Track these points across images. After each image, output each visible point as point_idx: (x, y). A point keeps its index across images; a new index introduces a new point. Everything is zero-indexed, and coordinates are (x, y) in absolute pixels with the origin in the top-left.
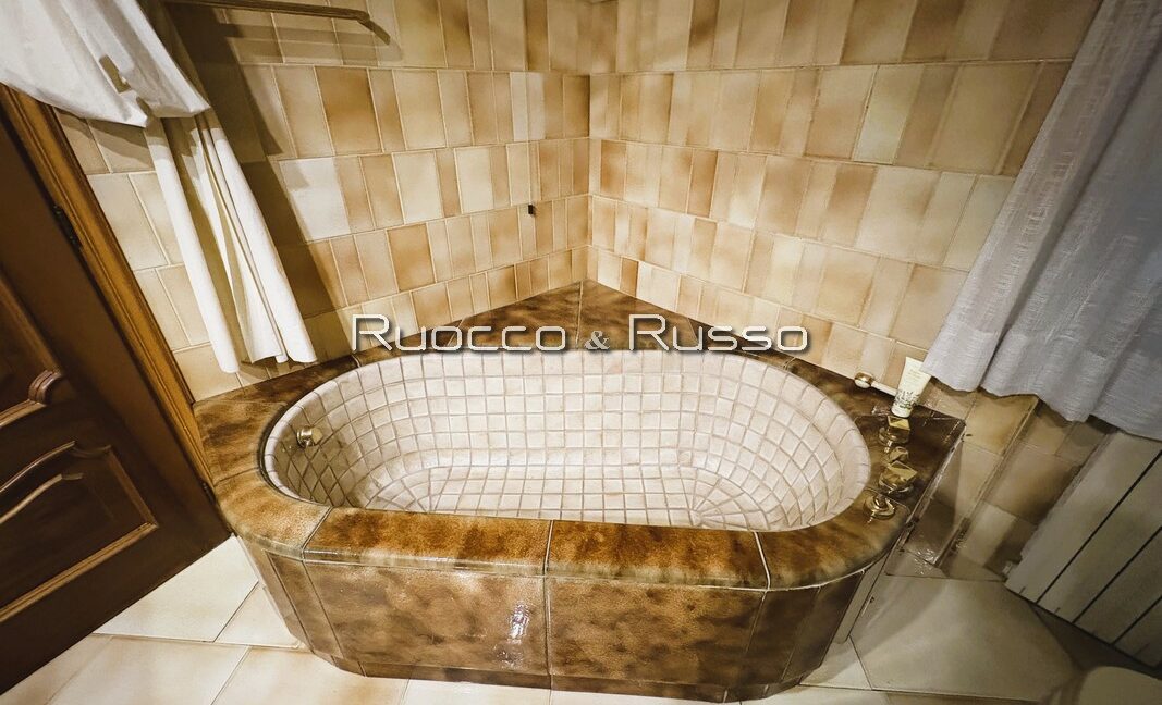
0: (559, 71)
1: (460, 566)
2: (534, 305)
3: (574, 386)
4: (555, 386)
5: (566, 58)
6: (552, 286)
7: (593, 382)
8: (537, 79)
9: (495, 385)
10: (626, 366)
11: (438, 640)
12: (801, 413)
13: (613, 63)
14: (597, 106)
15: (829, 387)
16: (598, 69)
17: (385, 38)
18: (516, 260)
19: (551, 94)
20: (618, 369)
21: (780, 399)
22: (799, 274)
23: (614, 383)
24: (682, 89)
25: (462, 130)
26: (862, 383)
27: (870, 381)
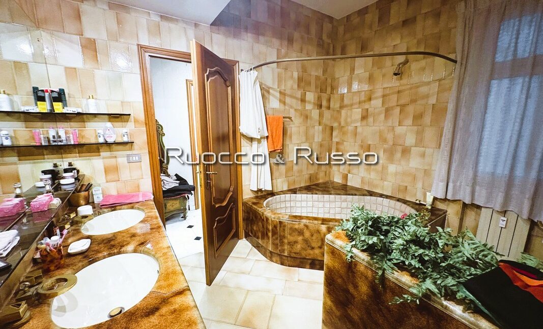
0: (326, 125)
1: (322, 224)
2: (317, 185)
3: (333, 205)
4: (327, 205)
5: (328, 123)
6: (321, 181)
7: (338, 204)
8: (321, 127)
9: (310, 204)
10: (348, 200)
11: (313, 248)
12: (401, 211)
13: (340, 124)
14: (335, 134)
15: (408, 203)
16: (335, 125)
17: (292, 120)
18: (312, 172)
19: (324, 131)
20: (345, 201)
21: (395, 209)
22: (396, 174)
23: (344, 205)
24: (359, 130)
25: (304, 139)
26: (418, 202)
27: (420, 201)
